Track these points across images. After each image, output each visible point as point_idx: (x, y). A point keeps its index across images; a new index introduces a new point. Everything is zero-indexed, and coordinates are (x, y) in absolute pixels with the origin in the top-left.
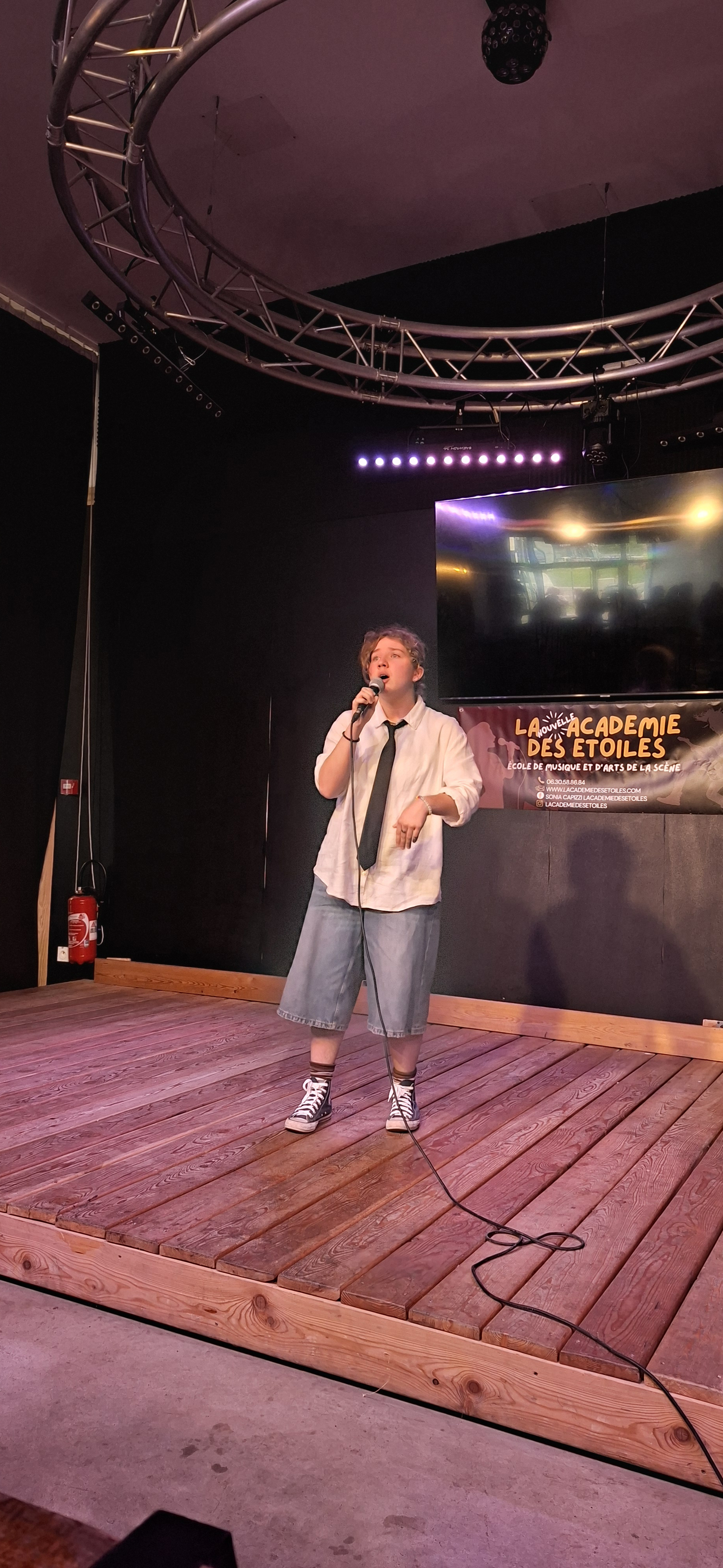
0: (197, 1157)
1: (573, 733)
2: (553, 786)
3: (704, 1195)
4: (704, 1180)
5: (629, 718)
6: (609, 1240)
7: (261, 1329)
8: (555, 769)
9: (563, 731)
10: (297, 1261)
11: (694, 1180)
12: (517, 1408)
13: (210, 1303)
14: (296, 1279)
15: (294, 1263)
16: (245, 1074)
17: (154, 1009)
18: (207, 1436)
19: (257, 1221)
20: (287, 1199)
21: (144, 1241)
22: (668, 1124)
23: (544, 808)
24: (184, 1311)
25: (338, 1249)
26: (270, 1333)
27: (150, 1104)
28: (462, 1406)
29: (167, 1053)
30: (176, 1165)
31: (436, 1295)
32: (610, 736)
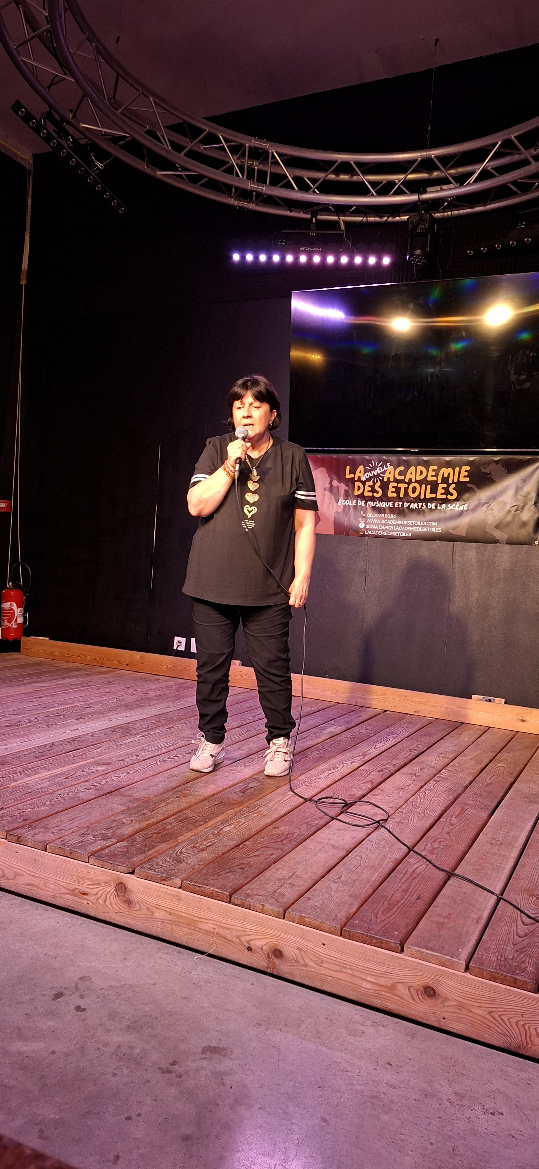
0: (84, 782)
1: (389, 478)
2: (372, 518)
3: (461, 820)
4: (462, 808)
5: (432, 468)
6: (387, 850)
7: (121, 908)
8: (374, 505)
9: (381, 477)
10: (151, 859)
11: (456, 808)
12: (309, 969)
13: (84, 888)
14: (149, 871)
15: (149, 860)
16: (128, 724)
17: (65, 675)
18: (73, 985)
19: (124, 829)
20: (149, 814)
21: (35, 841)
22: (440, 768)
23: (364, 535)
24: (64, 894)
25: (184, 850)
26: (128, 910)
27: (53, 744)
28: (268, 967)
29: (70, 707)
30: (66, 787)
31: (254, 886)
32: (416, 481)
